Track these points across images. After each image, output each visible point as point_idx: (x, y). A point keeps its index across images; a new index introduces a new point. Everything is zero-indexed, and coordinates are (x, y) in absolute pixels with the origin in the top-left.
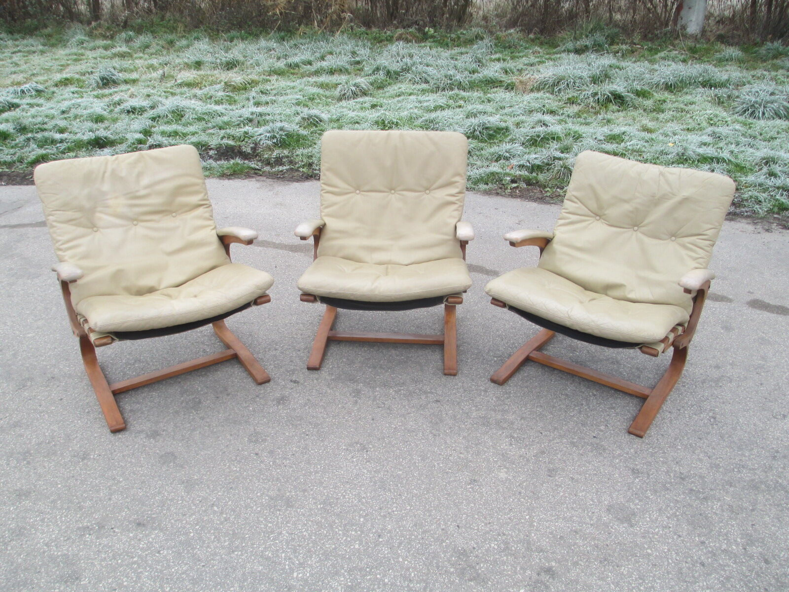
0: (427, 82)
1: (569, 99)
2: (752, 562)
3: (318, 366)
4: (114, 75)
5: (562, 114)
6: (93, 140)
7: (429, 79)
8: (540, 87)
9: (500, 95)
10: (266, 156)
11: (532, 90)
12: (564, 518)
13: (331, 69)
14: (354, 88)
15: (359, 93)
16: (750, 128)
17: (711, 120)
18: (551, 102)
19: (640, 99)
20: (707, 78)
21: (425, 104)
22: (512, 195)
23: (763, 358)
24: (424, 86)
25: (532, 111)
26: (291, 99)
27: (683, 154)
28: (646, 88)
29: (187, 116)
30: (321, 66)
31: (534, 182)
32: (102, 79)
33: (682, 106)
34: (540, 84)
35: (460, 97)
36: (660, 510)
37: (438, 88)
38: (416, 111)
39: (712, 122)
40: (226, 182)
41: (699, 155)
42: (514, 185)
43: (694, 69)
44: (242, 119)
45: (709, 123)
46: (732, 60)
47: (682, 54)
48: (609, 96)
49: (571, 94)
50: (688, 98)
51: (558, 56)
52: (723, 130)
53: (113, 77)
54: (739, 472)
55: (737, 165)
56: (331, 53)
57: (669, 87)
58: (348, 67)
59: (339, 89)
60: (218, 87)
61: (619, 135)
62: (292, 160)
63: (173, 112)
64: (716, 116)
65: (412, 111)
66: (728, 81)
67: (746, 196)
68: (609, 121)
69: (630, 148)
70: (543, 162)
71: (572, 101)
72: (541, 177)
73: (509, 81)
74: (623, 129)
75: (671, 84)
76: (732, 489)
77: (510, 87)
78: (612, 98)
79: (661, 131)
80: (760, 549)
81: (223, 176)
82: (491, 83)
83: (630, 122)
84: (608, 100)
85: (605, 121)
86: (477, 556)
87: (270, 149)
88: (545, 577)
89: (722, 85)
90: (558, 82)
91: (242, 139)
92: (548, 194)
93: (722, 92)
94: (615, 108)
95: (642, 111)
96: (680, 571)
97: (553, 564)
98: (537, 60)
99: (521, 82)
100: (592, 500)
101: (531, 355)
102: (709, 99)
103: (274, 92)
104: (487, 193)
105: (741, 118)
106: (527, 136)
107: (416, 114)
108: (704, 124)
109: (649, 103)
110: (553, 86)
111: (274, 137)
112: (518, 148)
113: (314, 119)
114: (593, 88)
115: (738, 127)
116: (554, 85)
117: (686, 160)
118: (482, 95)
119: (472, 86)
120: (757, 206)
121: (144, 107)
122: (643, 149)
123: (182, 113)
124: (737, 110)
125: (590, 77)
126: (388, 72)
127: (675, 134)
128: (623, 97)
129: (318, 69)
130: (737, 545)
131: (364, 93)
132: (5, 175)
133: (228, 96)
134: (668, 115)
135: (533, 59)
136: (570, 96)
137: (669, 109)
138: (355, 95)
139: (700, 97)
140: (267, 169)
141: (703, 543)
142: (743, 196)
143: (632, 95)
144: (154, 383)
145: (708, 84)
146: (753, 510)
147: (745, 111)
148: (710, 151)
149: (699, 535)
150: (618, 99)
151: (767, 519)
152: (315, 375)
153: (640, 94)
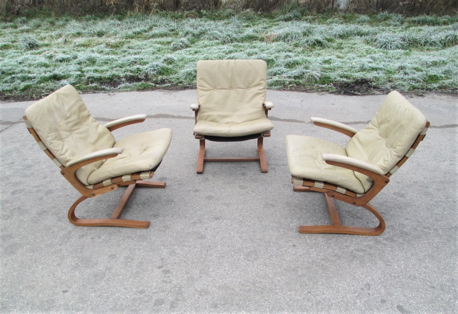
0: (217, 39)
1: (294, 45)
2: (450, 203)
4: (36, 42)
5: (295, 52)
6: (52, 76)
7: (218, 37)
8: (278, 39)
9: (258, 44)
10: (154, 80)
11: (273, 41)
12: (380, 198)
13: (161, 34)
14: (181, 44)
15: (184, 46)
16: (387, 54)
17: (368, 51)
18: (286, 46)
19: (330, 43)
20: (358, 31)
21: (223, 50)
22: (291, 90)
23: (428, 143)
24: (217, 41)
25: (279, 51)
26: (150, 51)
27: (363, 67)
28: (331, 37)
29: (97, 62)
30: (155, 33)
31: (298, 84)
32: (30, 44)
33: (350, 45)
34: (277, 37)
35: (239, 46)
36: (412, 192)
37: (224, 42)
39: (368, 52)
40: (142, 93)
41: (370, 67)
42: (291, 85)
43: (352, 27)
44: (130, 62)
45: (367, 53)
46: (365, 21)
47: (340, 20)
48: (314, 42)
49: (295, 42)
50: (352, 41)
51: (277, 23)
52: (376, 56)
54: (435, 179)
55: (388, 71)
56: (155, 26)
57: (341, 37)
58: (170, 32)
59: (172, 44)
60: (102, 46)
61: (328, 61)
62: (170, 81)
63: (88, 60)
64: (370, 49)
65: (219, 53)
66: (368, 32)
67: (397, 84)
68: (319, 54)
69: (336, 66)
70: (299, 74)
71: (296, 46)
72: (301, 81)
73: (261, 37)
74: (330, 57)
75: (342, 35)
76: (435, 184)
77: (262, 40)
78: (316, 43)
79: (347, 57)
80: (451, 199)
81: (138, 90)
82: (251, 38)
83: (329, 54)
84: (314, 44)
85: (317, 54)
86: (355, 212)
87: (155, 76)
89: (367, 34)
90: (287, 36)
91: (136, 72)
92: (309, 88)
93: (367, 38)
94: (318, 48)
95: (332, 49)
96: (427, 208)
97: (383, 211)
98: (267, 25)
99: (267, 37)
100: (387, 192)
102: (363, 41)
103: (137, 47)
104: (279, 89)
105: (381, 50)
106: (284, 63)
107: (222, 55)
108: (365, 54)
109: (335, 45)
111: (155, 70)
112: (284, 69)
113: (170, 60)
114: (305, 39)
115: (381, 54)
116: (285, 38)
117: (365, 70)
118: (249, 44)
119: (243, 40)
120: (403, 88)
121: (69, 58)
122: (342, 66)
123: (94, 60)
124: (378, 46)
125: (302, 33)
126: (194, 35)
127: (354, 59)
128: (321, 42)
129: (153, 34)
130: (443, 199)
131: (187, 46)
132: (11, 97)
133: (112, 51)
134: (346, 50)
135: (265, 25)
136: (295, 43)
137: (346, 47)
138: (182, 47)
139: (358, 40)
140: (158, 86)
141: (431, 200)
142: (396, 84)
143: (326, 41)
145: (360, 34)
146: (444, 189)
147: (382, 47)
148: (374, 65)
149: (429, 198)
150: (319, 43)
151: (450, 191)
153: (329, 40)
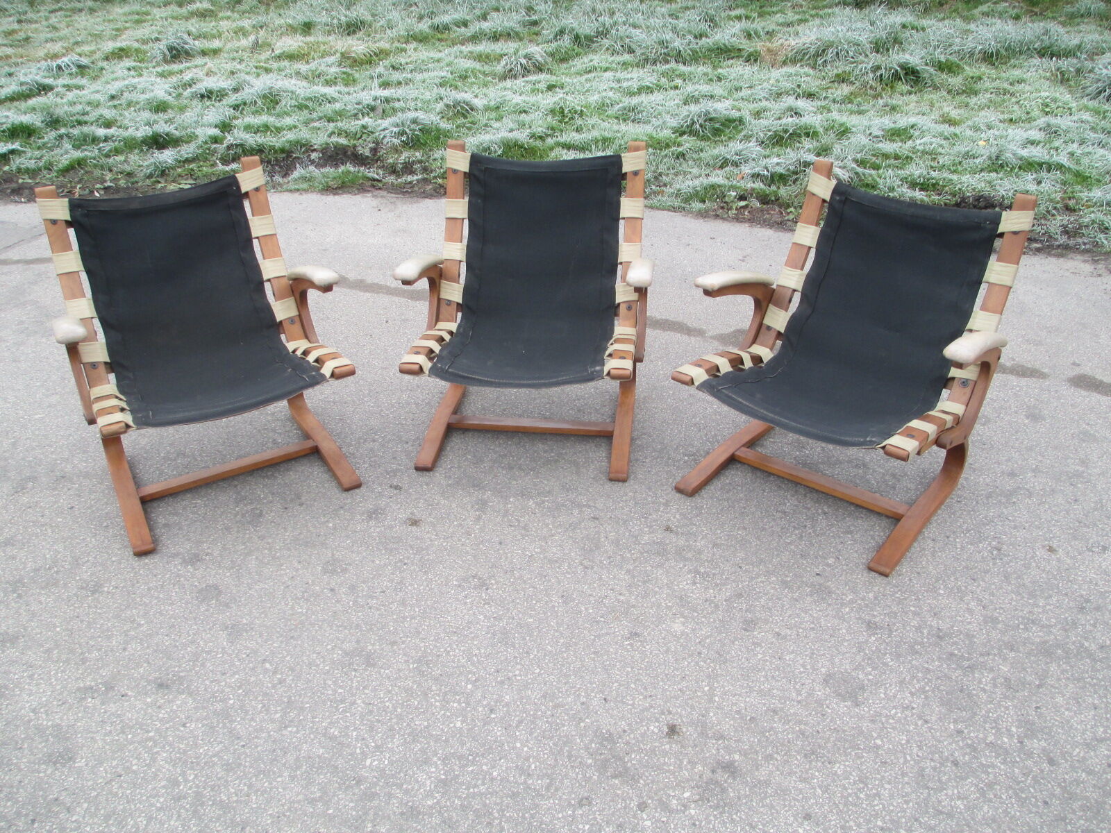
0: (631, 51)
1: (838, 76)
2: (1029, 763)
3: (430, 466)
4: (186, 43)
5: (825, 98)
6: (150, 138)
7: (634, 46)
8: (797, 58)
9: (736, 70)
10: (391, 161)
11: (784, 63)
12: (760, 692)
13: (495, 32)
14: (524, 61)
15: (532, 68)
16: (1105, 118)
17: (1047, 106)
18: (808, 77)
19: (944, 76)
20: (1047, 43)
21: (625, 84)
22: (738, 219)
23: (1083, 462)
24: (627, 57)
25: (781, 94)
26: (433, 78)
27: (998, 158)
28: (954, 58)
29: (283, 103)
30: (480, 29)
31: (773, 198)
32: (171, 49)
33: (1006, 86)
34: (796, 53)
35: (678, 73)
36: (902, 682)
37: (647, 60)
38: (611, 94)
39: (1047, 110)
40: (330, 199)
41: (1021, 159)
42: (743, 203)
43: (1029, 30)
44: (361, 107)
45: (1043, 110)
46: (1089, 14)
47: (1014, 7)
48: (897, 71)
49: (841, 67)
50: (1017, 73)
51: (830, 11)
52: (1063, 122)
53: (185, 46)
54: (1026, 629)
55: (1078, 174)
56: (497, 10)
57: (989, 58)
58: (519, 29)
59: (503, 63)
60: (331, 59)
61: (906, 130)
62: (426, 167)
63: (265, 97)
64: (1055, 100)
65: (604, 94)
66: (1079, 47)
67: (1086, 220)
68: (893, 108)
69: (921, 148)
70: (788, 170)
71: (841, 79)
72: (784, 192)
73: (752, 50)
74: (912, 120)
75: (992, 53)
76: (1012, 654)
77: (752, 58)
78: (902, 74)
79: (970, 123)
80: (1043, 743)
81: (328, 189)
82: (725, 52)
83: (926, 109)
84: (896, 77)
85: (887, 109)
86: (627, 743)
87: (397, 151)
88: (721, 776)
89: (1069, 53)
90: (824, 51)
91: (358, 136)
92: (791, 217)
93: (1067, 64)
94: (905, 88)
95: (945, 94)
96: (921, 773)
97: (737, 757)
98: (797, 17)
99: (769, 50)
100: (803, 666)
101: (736, 453)
102: (1048, 74)
103: (411, 67)
104: (703, 215)
105: (1092, 104)
106: (770, 131)
107: (610, 98)
108: (1036, 113)
109: (956, 81)
110: (815, 57)
111: (403, 133)
112: (753, 148)
113: (462, 107)
114: (874, 59)
115: (1086, 116)
116: (817, 55)
117: (1002, 166)
118: (709, 70)
119: (695, 58)
120: (1102, 236)
121: (224, 89)
122: (940, 150)
123: (277, 97)
124: (1088, 91)
125: (871, 43)
126: (577, 37)
127: (989, 128)
128: (918, 72)
129: (476, 32)
130: (1011, 736)
131: (540, 69)
132: (26, 188)
133: (344, 73)
134: (982, 99)
135: (791, 16)
136: (840, 71)
137: (986, 90)
138: (526, 71)
139: (1034, 73)
140: (391, 179)
141: (960, 732)
142: (1081, 220)
143: (932, 70)
144: (200, 486)
145: (1047, 52)
146: (1039, 686)
147: (1100, 93)
148: (1037, 153)
149: (955, 721)
150: (911, 75)
151: (1059, 699)
152: (425, 477)
153: (942, 67)
